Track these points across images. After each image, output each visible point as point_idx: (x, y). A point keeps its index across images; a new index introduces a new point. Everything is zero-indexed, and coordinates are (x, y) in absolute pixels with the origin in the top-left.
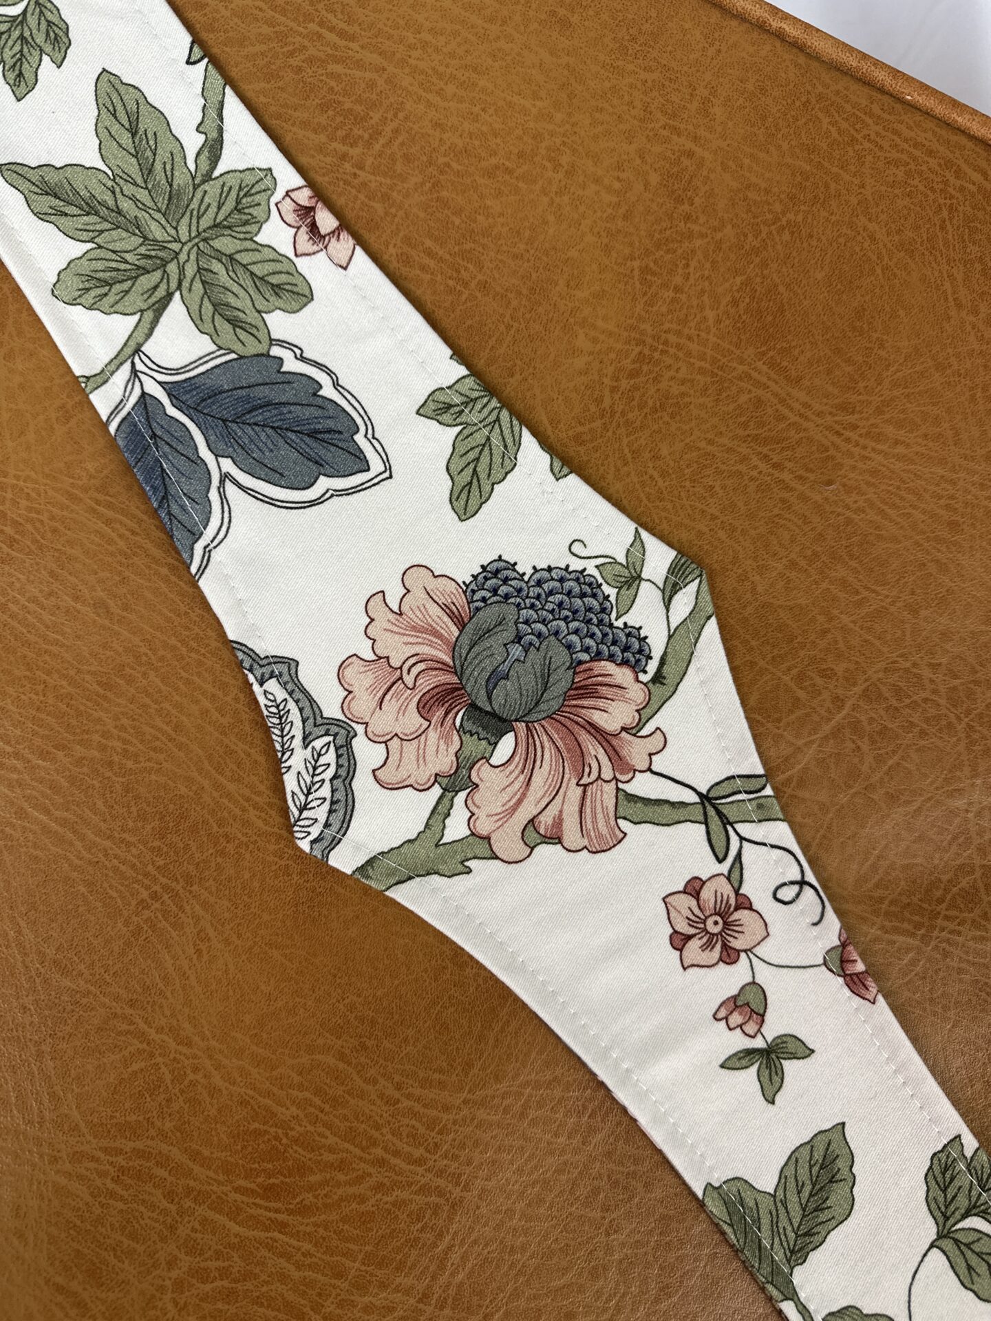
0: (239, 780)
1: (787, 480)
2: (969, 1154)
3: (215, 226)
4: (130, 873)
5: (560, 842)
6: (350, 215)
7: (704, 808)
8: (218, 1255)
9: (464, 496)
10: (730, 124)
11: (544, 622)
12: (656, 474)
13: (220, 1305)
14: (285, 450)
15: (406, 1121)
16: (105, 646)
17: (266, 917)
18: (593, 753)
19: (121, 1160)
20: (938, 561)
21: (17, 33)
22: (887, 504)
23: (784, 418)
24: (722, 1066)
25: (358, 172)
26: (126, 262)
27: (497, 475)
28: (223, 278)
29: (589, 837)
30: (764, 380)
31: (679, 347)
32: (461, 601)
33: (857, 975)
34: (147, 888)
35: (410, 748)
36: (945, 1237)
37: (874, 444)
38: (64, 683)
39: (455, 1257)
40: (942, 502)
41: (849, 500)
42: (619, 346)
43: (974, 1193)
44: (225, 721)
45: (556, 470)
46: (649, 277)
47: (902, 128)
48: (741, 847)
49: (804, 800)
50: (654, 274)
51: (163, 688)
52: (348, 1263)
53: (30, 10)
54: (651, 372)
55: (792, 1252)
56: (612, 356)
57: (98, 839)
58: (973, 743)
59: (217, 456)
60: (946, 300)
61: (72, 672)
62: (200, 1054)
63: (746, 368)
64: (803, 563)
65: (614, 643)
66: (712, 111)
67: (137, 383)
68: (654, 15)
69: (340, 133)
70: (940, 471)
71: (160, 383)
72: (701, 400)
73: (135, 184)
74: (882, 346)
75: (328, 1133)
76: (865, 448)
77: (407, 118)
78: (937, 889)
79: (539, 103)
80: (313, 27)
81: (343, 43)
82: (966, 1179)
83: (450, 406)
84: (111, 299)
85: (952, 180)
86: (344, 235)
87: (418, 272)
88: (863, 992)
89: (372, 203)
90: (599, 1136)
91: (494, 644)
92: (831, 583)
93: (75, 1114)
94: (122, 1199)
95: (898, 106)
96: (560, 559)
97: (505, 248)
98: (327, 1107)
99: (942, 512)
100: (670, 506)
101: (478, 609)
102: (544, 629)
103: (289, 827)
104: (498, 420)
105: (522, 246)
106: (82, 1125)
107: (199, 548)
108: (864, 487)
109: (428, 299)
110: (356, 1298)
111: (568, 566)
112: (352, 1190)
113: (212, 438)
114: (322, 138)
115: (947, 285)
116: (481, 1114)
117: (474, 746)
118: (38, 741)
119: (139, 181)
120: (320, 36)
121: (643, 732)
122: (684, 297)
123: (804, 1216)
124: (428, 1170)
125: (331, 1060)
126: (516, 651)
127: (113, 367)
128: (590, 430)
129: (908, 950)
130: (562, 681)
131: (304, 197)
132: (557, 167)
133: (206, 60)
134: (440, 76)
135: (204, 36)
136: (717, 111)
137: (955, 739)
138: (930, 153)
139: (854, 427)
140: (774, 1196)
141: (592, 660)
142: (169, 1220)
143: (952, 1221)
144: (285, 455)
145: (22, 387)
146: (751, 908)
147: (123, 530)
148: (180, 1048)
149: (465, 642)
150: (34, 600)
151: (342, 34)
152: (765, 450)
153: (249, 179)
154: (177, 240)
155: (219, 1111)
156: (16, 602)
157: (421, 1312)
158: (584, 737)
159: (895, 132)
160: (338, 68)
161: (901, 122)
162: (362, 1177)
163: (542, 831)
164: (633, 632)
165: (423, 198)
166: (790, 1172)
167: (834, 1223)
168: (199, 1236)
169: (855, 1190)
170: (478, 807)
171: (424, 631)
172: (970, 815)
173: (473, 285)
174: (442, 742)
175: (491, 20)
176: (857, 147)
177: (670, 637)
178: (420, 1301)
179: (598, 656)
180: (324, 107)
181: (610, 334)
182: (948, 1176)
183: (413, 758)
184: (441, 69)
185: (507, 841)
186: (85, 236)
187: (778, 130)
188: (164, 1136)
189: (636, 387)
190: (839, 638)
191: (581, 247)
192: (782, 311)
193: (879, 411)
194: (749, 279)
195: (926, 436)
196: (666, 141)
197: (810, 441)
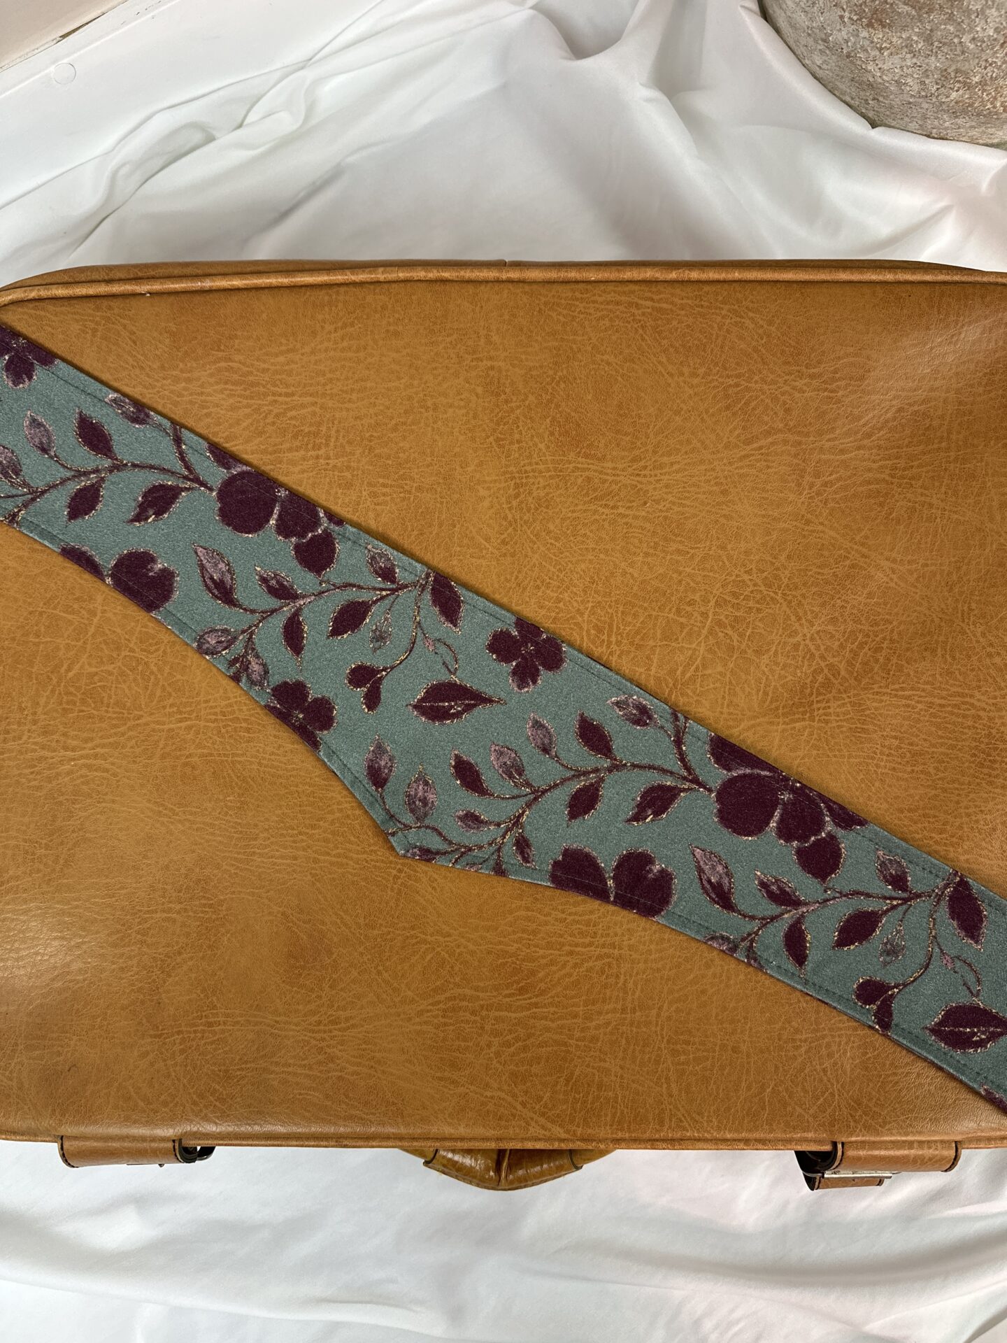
1: (623, 512)
4: (382, 865)
8: (510, 1031)
10: (505, 341)
12: (553, 541)
13: (522, 1055)
15: (575, 927)
19: (442, 1006)
20: (724, 515)
22: (681, 499)
23: (606, 481)
25: (329, 461)
30: (586, 466)
31: (534, 471)
34: (394, 869)
37: (660, 471)
39: (630, 985)
40: (712, 483)
41: (660, 507)
42: (503, 485)
46: (501, 443)
47: (597, 298)
49: (710, 675)
50: (503, 440)
52: (577, 1009)
54: (525, 490)
56: (501, 492)
57: (359, 856)
58: (790, 602)
60: (663, 376)
61: (308, 780)
62: (457, 938)
63: (574, 465)
64: (651, 551)
66: (493, 340)
68: (438, 304)
69: (310, 446)
70: (704, 467)
72: (558, 492)
74: (640, 417)
75: (538, 949)
76: (656, 476)
77: (340, 422)
78: (806, 688)
79: (402, 381)
80: (270, 398)
81: (289, 399)
85: (636, 312)
87: (383, 498)
89: (343, 474)
92: (672, 554)
93: (409, 993)
94: (451, 1024)
95: (589, 287)
97: (421, 464)
98: (531, 937)
99: (715, 488)
100: (568, 554)
105: (429, 459)
106: (415, 997)
108: (665, 496)
110: (588, 1024)
112: (563, 972)
114: (302, 452)
115: (660, 368)
120: (276, 401)
122: (524, 444)
124: (597, 947)
125: (523, 913)
129: (805, 728)
132: (427, 409)
134: (346, 392)
136: (496, 338)
137: (779, 605)
138: (618, 303)
139: (645, 468)
142: (479, 1025)
148: (446, 939)
151: (287, 395)
152: (604, 502)
155: (479, 961)
156: (264, 759)
157: (625, 1019)
159: (594, 302)
160: (293, 413)
161: (594, 295)
162: (565, 964)
165: (367, 459)
168: (497, 1026)
172: (807, 642)
173: (413, 491)
175: (358, 351)
176: (577, 320)
178: (622, 1013)
181: (495, 481)
184: (345, 388)
187: (531, 332)
188: (457, 986)
189: (521, 502)
190: (689, 581)
191: (459, 444)
192: (579, 425)
193: (655, 452)
194: (553, 417)
195: (686, 453)
196: (476, 367)
197: (625, 486)
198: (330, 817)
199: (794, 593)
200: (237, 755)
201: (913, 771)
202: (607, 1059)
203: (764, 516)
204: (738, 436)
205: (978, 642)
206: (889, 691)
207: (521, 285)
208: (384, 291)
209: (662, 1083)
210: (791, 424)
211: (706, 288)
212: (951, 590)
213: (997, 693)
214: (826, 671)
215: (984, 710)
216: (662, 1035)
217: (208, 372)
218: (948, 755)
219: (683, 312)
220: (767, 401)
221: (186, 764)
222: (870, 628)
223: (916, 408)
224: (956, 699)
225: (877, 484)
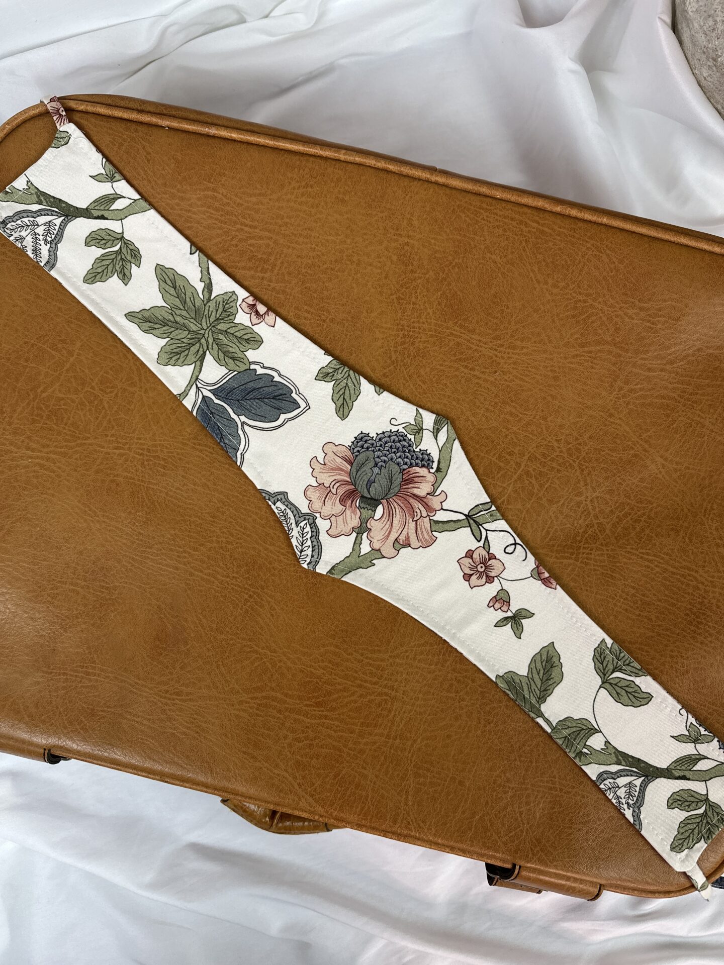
0: (274, 545)
1: (477, 374)
2: (609, 646)
3: (217, 319)
4: (239, 589)
5: (410, 546)
6: (271, 303)
7: (468, 520)
8: (303, 732)
9: (341, 410)
10: (422, 227)
11: (385, 455)
12: (421, 383)
13: (307, 751)
14: (264, 407)
15: (368, 668)
16: (210, 501)
17: (296, 597)
18: (417, 506)
19: (258, 701)
20: (551, 395)
21: (119, 258)
22: (523, 375)
23: (471, 348)
24: (495, 626)
25: (271, 284)
26: (184, 343)
27: (353, 398)
28: (225, 341)
29: (421, 541)
30: (459, 334)
31: (419, 328)
32: (349, 454)
33: (546, 578)
34: (247, 594)
35: (340, 519)
36: (606, 683)
37: (513, 351)
38: (197, 519)
39: (398, 719)
40: (549, 369)
41: (506, 377)
42: (394, 333)
43: (615, 662)
44: (263, 522)
45: (378, 391)
46: (401, 301)
47: (498, 211)
48: (487, 534)
49: (511, 509)
50: (402, 299)
51: (236, 514)
52: (355, 727)
53: (122, 247)
54: (410, 341)
55: (539, 698)
56: (392, 338)
57: (223, 578)
58: (583, 470)
59: (238, 416)
60: (532, 281)
61: (199, 514)
62: (280, 655)
63: (450, 331)
64: (491, 408)
65: (417, 458)
66: (413, 223)
67: (200, 392)
68: (380, 188)
69: (259, 269)
70: (545, 356)
71: (209, 390)
72: (434, 348)
73: (181, 309)
74: (508, 308)
75: (337, 678)
76: (508, 353)
77: (285, 256)
78: (578, 536)
79: (339, 237)
80: (238, 226)
81: (252, 230)
82: (610, 657)
83: (328, 374)
84: (181, 360)
85: (524, 229)
86: (270, 313)
87: (304, 320)
88: (550, 585)
89: (279, 296)
90: (448, 663)
91: (366, 468)
92: (506, 414)
93: (237, 686)
94: (261, 716)
95: (494, 202)
96: (387, 428)
97: (338, 302)
98: (334, 667)
99: (549, 373)
101: (357, 456)
102: (386, 459)
103: (298, 560)
104: (349, 375)
105: (345, 300)
106: (240, 690)
107: (239, 454)
108: (512, 370)
109: (310, 331)
110: (360, 740)
111: (391, 430)
112: (352, 698)
113: (235, 409)
114: (253, 272)
115: (532, 274)
116: (397, 660)
117: (366, 513)
118: (192, 544)
119: (182, 307)
120: (242, 230)
121: (437, 493)
122: (417, 306)
123: (542, 683)
124: (380, 686)
125: (332, 649)
126: (376, 470)
127: (189, 388)
128: (389, 371)
129: (569, 565)
130: (398, 479)
131: (250, 300)
132: (352, 262)
133: (198, 252)
134: (295, 235)
135: (194, 240)
136: (416, 223)
137: (574, 471)
138: (512, 219)
139: (502, 346)
140: (528, 677)
141: (409, 468)
142: (281, 721)
143: (607, 675)
144: (265, 409)
145: (154, 403)
146: (496, 559)
147: (207, 453)
148: (272, 654)
149: (354, 470)
150: (178, 488)
151: (251, 227)
152: (465, 364)
153: (226, 297)
154: (202, 329)
155: (292, 676)
157: (387, 742)
158: (412, 501)
159: (495, 214)
160: (253, 241)
161: (496, 209)
162: (354, 693)
163: (401, 543)
164: (424, 452)
165: (299, 289)
166: (533, 666)
167: (556, 684)
168: (294, 725)
169: (563, 670)
170: (373, 538)
171: (336, 469)
172: (588, 502)
173: (328, 321)
174: (352, 514)
175: (312, 207)
176: (479, 224)
177: (440, 451)
178: (386, 738)
179: (411, 465)
180: (250, 259)
181: (390, 328)
182: (602, 657)
183: (342, 523)
184: (295, 232)
185: (388, 550)
186: (165, 336)
187: (443, 224)
188: (273, 689)
189: (405, 349)
190: (514, 437)
191: (369, 295)
192: (461, 302)
193: (512, 336)
194: (444, 292)
195: (535, 342)
196: (396, 241)
197: (484, 355)
198: (209, 545)
199: (587, 465)
200: (153, 484)
201: (640, 615)
202: (368, 768)
203: (580, 403)
204: (576, 339)
205: (711, 533)
206: (637, 553)
207: (444, 188)
208: (342, 167)
209: (403, 794)
210: (618, 340)
211: (581, 224)
212: (701, 491)
213: (716, 574)
214: (596, 527)
215: (703, 583)
216: (411, 760)
217: (198, 196)
218: (668, 609)
219: (559, 238)
220: (603, 318)
221: (113, 481)
222: (636, 504)
223: (711, 351)
224: (684, 571)
225: (669, 400)
